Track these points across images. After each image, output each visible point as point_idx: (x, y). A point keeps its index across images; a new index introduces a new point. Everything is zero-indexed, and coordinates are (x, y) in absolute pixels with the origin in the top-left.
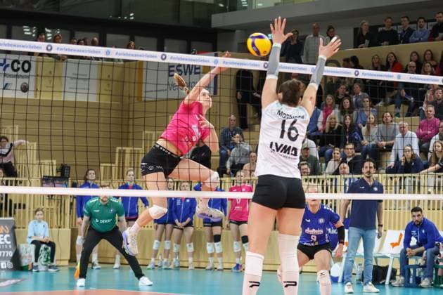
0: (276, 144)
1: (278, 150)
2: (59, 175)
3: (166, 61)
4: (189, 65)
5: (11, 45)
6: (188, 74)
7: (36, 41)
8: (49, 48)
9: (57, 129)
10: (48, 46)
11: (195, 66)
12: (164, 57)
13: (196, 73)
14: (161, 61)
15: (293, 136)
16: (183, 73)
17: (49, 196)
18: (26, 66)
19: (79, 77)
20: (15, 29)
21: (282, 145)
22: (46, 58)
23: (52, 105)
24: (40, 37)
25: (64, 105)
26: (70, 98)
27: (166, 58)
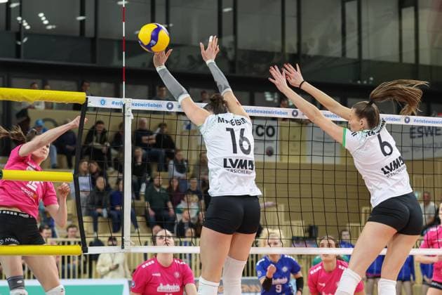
0: (231, 160)
1: (234, 166)
2: (307, 235)
3: (409, 124)
4: (429, 127)
5: (258, 112)
6: (429, 135)
7: (279, 107)
8: (295, 113)
9: (306, 191)
10: (294, 111)
11: (436, 127)
12: (407, 120)
13: (437, 134)
14: (404, 123)
15: (246, 148)
16: (425, 135)
17: (298, 255)
18: (270, 131)
19: (325, 141)
20: (257, 95)
21: (237, 160)
22: (292, 123)
23: (300, 168)
24: (283, 102)
25: (311, 168)
26: (317, 161)
27: (409, 121)
